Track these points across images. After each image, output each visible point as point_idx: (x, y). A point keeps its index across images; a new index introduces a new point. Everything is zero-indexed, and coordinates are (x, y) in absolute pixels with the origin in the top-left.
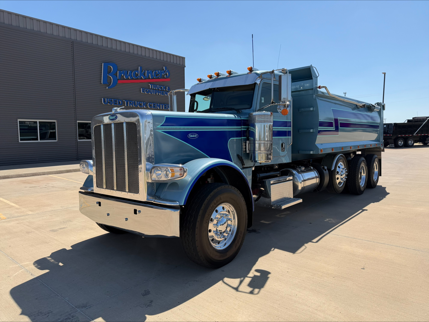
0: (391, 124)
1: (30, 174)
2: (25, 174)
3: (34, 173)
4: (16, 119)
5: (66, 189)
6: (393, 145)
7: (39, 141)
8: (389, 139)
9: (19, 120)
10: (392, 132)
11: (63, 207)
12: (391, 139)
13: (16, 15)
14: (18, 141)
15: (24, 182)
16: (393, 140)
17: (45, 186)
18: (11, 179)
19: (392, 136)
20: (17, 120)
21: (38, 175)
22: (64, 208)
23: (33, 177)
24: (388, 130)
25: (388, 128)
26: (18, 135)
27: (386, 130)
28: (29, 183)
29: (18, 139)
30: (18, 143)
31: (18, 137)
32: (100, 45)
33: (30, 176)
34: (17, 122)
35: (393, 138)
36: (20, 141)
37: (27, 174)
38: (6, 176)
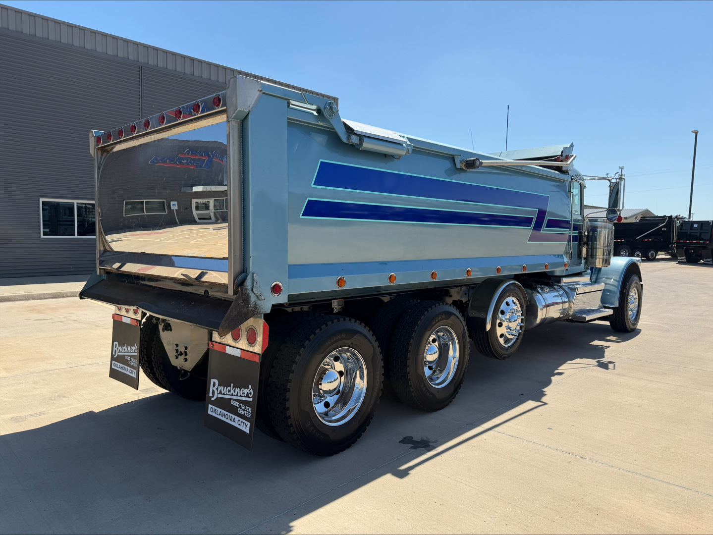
0: (707, 222)
1: (49, 294)
2: (39, 294)
3: (56, 293)
4: (37, 198)
5: (97, 326)
6: (711, 259)
7: (76, 236)
8: (703, 249)
9: (42, 200)
10: (708, 236)
11: (71, 363)
12: (706, 248)
13: (42, 19)
14: (40, 237)
15: (32, 310)
16: (711, 251)
17: (64, 318)
18: (13, 302)
19: (707, 244)
20: (38, 200)
21: (63, 297)
22: (70, 366)
23: (54, 300)
24: (701, 233)
25: (701, 229)
26: (39, 226)
27: (697, 233)
28: (39, 312)
29: (40, 233)
30: (39, 239)
31: (39, 229)
32: (189, 73)
33: (49, 298)
34: (39, 204)
35: (709, 247)
36: (42, 236)
37: (43, 294)
38: (5, 296)
